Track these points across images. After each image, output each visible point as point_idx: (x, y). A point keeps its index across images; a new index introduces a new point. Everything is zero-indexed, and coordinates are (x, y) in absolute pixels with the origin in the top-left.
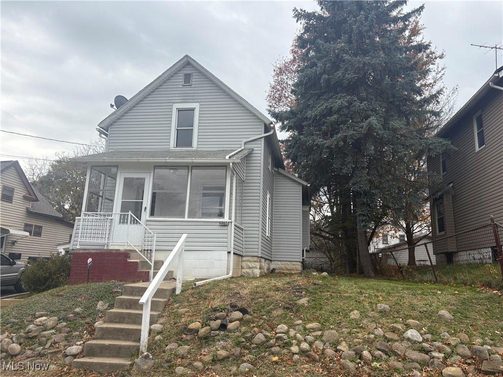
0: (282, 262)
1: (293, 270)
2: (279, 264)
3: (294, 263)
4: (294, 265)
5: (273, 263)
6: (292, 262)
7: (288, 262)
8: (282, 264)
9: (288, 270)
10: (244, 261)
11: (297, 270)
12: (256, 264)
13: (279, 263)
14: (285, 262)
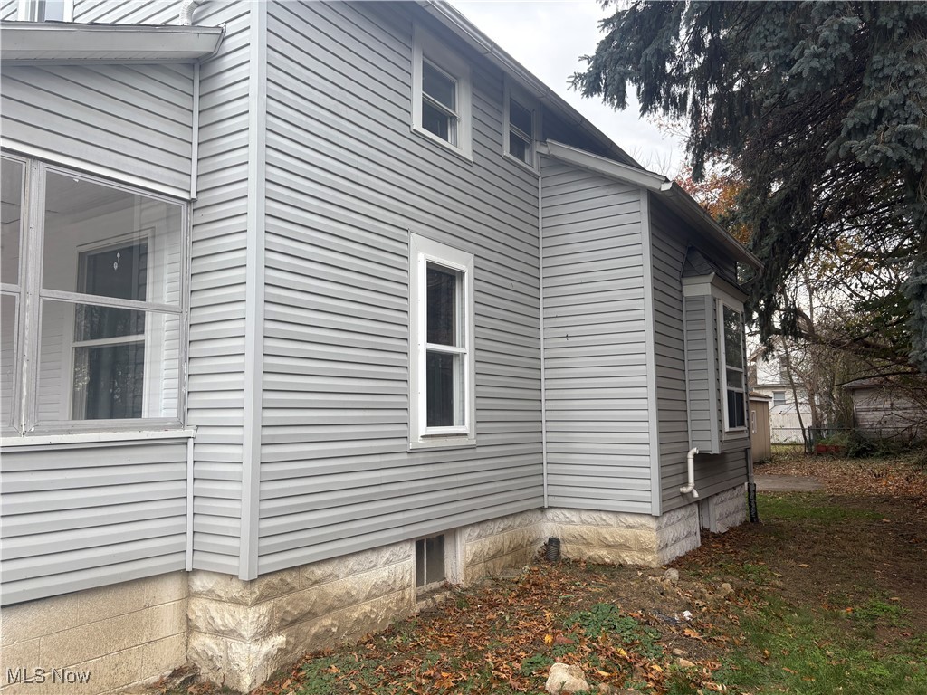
0: (585, 516)
1: (629, 548)
2: (571, 522)
3: (630, 520)
4: (628, 527)
5: (550, 514)
6: (622, 518)
7: (604, 516)
8: (583, 522)
9: (608, 546)
10: (199, 594)
11: (643, 550)
12: (240, 612)
13: (574, 517)
14: (595, 515)
